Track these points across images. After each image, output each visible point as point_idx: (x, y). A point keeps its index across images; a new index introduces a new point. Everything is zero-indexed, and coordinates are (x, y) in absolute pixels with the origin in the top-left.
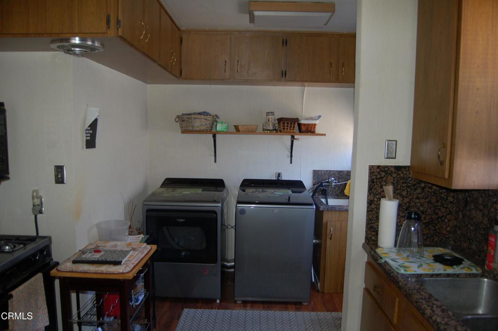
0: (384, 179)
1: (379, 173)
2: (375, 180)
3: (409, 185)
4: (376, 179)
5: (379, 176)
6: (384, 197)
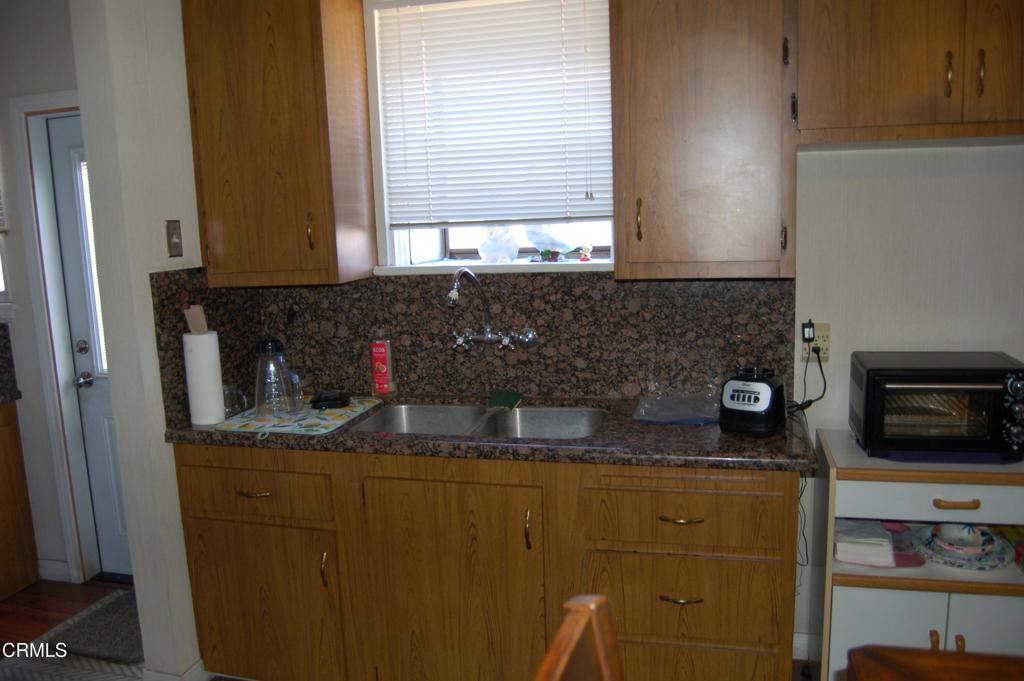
0: (177, 296)
1: (168, 285)
2: (165, 302)
3: (210, 301)
4: (167, 298)
5: (169, 293)
6: (187, 330)
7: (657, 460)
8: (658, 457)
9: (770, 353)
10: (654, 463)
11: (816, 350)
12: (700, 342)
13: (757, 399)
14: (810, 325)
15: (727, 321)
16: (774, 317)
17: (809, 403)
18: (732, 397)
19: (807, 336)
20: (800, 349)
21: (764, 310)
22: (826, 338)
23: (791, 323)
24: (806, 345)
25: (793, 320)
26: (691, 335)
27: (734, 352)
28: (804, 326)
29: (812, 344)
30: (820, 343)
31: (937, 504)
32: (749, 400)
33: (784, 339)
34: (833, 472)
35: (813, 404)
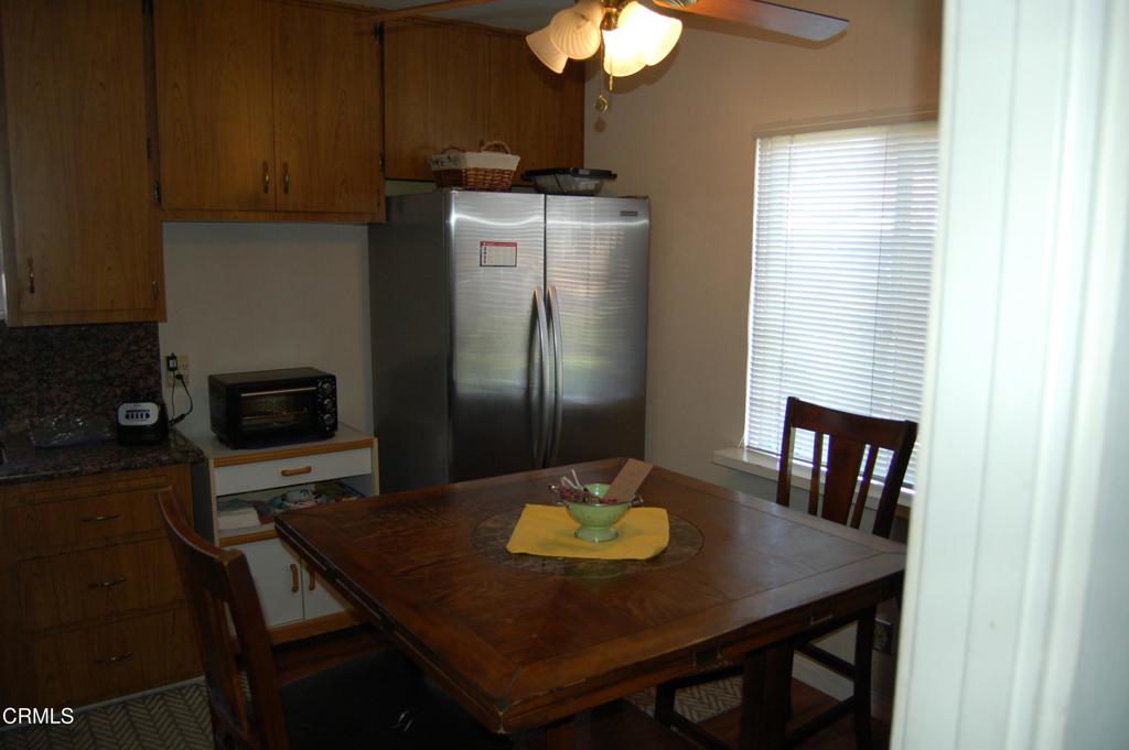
7: (77, 472)
8: (76, 469)
9: (141, 383)
10: (74, 474)
11: (179, 377)
12: (79, 378)
13: (148, 416)
14: (173, 357)
15: (103, 358)
16: (142, 353)
17: (182, 417)
18: (127, 417)
19: (171, 365)
20: (166, 377)
21: (133, 348)
22: (185, 367)
23: (157, 357)
24: (171, 374)
25: (159, 354)
26: (71, 373)
27: (111, 384)
28: (168, 359)
29: (176, 373)
30: (181, 371)
31: (284, 473)
32: (142, 416)
33: (152, 370)
34: (211, 463)
35: (186, 417)
